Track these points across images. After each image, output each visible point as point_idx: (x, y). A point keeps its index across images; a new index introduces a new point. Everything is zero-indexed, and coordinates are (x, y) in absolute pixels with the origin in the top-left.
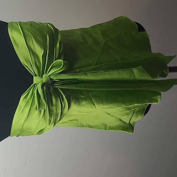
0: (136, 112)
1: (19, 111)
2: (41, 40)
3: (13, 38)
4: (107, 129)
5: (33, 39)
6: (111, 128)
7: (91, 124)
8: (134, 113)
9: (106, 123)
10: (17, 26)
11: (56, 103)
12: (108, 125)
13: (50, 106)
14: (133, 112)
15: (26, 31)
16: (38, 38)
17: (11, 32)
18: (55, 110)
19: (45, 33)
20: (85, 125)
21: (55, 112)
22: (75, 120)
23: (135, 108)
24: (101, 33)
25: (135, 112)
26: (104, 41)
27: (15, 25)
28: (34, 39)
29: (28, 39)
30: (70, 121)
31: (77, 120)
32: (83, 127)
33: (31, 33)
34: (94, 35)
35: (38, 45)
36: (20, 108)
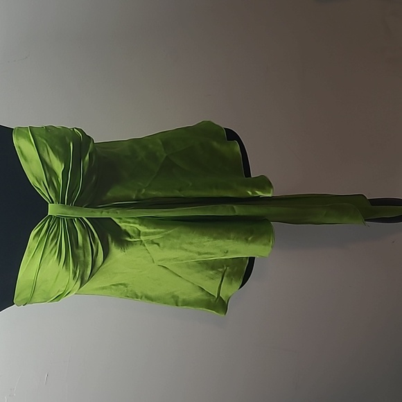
0: (227, 276)
1: (29, 256)
2: (61, 150)
3: (19, 147)
4: (180, 304)
5: (49, 148)
6: (186, 303)
7: (150, 294)
8: (225, 278)
9: (176, 293)
10: (26, 132)
11: (83, 244)
12: (182, 297)
13: (75, 249)
14: (221, 275)
15: (39, 138)
16: (56, 147)
17: (17, 139)
18: (82, 255)
19: (68, 141)
20: (139, 294)
21: (82, 259)
22: (121, 284)
23: (223, 267)
24: (161, 143)
25: (226, 274)
26: (165, 155)
27: (23, 130)
28: (51, 148)
29: (41, 149)
30: (113, 285)
31: (124, 285)
32: (137, 298)
33: (46, 141)
34: (150, 146)
35: (56, 157)
36: (30, 252)
